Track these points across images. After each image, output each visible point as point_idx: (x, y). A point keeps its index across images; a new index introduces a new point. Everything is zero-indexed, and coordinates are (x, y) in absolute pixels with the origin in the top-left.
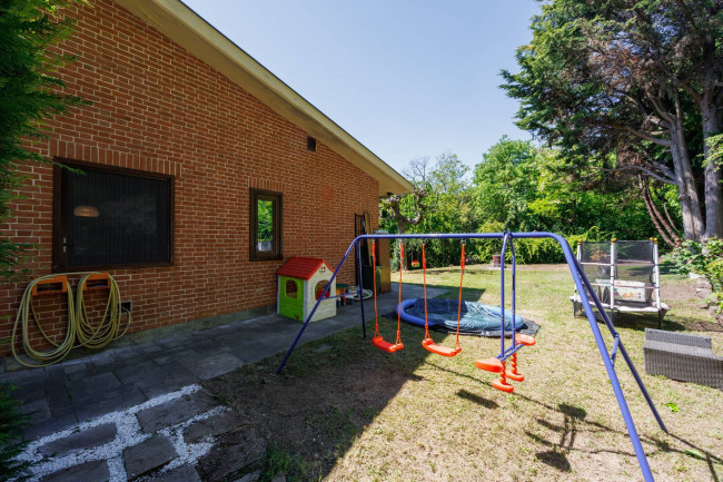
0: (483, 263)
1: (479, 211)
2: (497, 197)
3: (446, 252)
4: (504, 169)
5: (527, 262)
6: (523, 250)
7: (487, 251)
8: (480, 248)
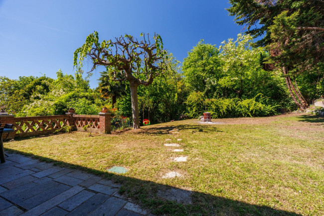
0: (191, 118)
1: (187, 85)
2: (198, 77)
3: (167, 112)
4: (202, 59)
5: (219, 117)
6: (217, 110)
7: (194, 110)
8: (189, 109)
